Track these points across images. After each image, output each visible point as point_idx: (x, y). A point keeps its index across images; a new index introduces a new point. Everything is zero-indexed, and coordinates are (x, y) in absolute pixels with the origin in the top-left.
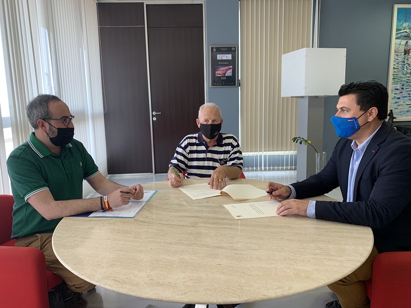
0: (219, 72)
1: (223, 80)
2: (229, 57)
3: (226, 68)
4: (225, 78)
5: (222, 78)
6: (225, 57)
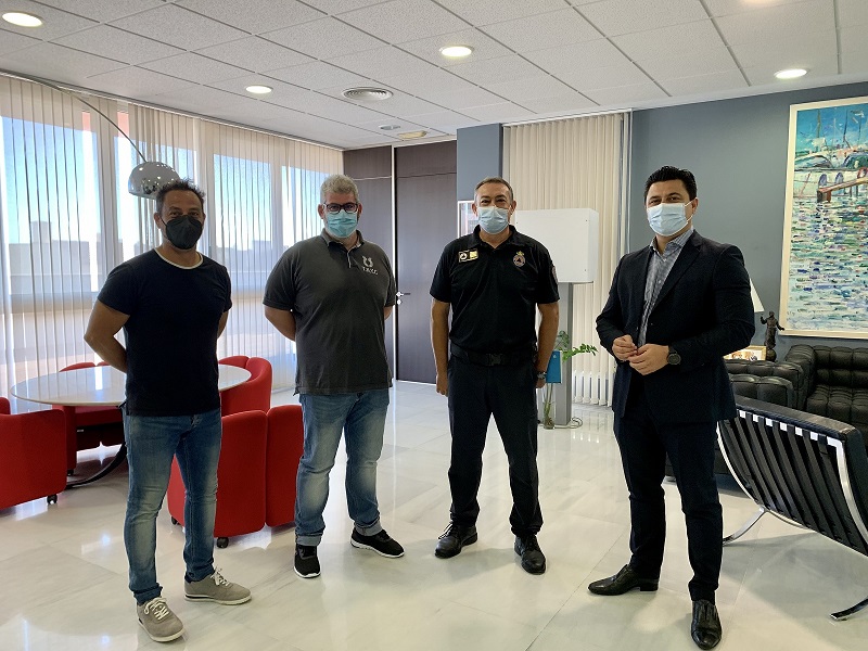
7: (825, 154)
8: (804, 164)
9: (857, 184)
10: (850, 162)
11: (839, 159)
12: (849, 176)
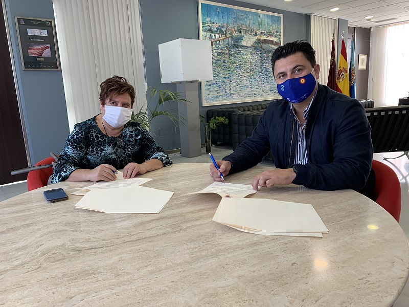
0: (32, 51)
1: (40, 62)
2: (44, 33)
3: (43, 47)
4: (43, 59)
5: (38, 59)
6: (39, 32)
7: (210, 25)
8: (205, 28)
9: (220, 40)
10: (217, 31)
11: (214, 29)
12: (217, 36)
